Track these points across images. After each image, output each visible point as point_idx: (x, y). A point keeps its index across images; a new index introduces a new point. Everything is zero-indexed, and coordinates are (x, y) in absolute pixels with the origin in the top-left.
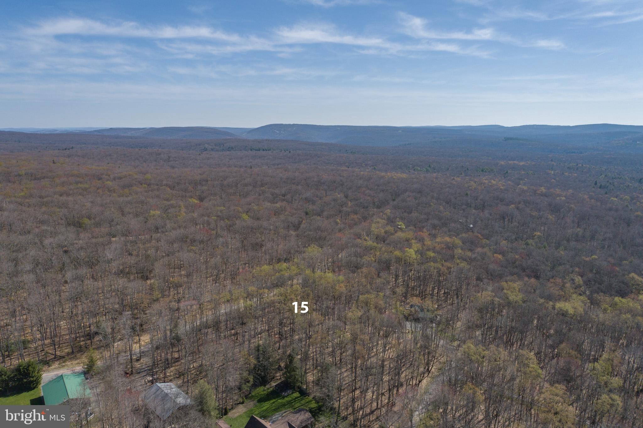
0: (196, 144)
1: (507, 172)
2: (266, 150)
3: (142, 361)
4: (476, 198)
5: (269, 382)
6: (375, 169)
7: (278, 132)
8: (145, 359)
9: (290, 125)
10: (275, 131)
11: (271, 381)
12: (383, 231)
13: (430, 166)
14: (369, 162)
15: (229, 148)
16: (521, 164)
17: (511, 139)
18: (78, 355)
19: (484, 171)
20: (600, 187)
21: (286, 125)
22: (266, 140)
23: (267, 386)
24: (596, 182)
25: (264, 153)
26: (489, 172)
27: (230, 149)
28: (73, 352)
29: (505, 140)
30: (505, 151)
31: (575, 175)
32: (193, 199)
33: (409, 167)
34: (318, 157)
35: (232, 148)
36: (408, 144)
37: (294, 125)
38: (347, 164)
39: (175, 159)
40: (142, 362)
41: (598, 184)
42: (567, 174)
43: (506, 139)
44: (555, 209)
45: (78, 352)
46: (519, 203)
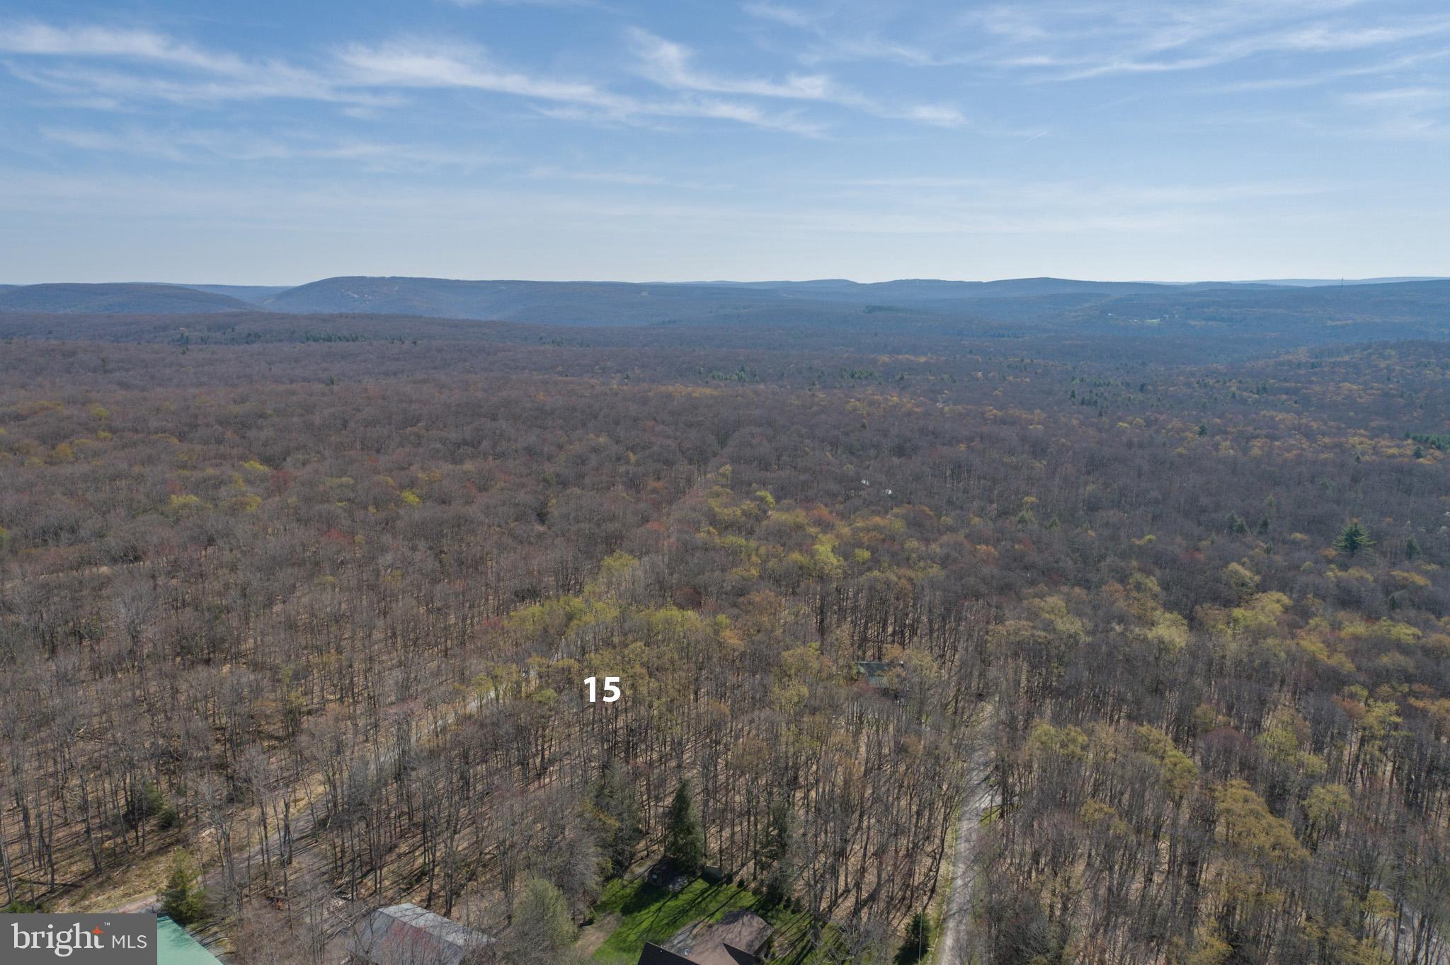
0: (155, 328)
1: (902, 378)
2: (348, 341)
3: (295, 863)
4: (885, 434)
5: (627, 868)
6: (627, 377)
7: (356, 296)
8: (300, 859)
9: (383, 278)
10: (350, 293)
11: (630, 864)
12: (739, 513)
13: (743, 370)
14: (609, 364)
15: (249, 335)
16: (922, 359)
17: (880, 309)
18: (116, 874)
19: (856, 376)
20: (1083, 403)
21: (373, 279)
22: (341, 316)
23: (627, 877)
24: (1073, 392)
25: (351, 346)
26: (866, 378)
27: (251, 338)
28: (97, 871)
29: (869, 312)
30: (876, 335)
31: (1028, 380)
32: (252, 462)
33: (700, 373)
34: (489, 354)
35: (257, 336)
36: (669, 322)
37: (394, 278)
38: (560, 369)
39: (121, 364)
40: (298, 866)
41: (1079, 398)
42: (1011, 378)
43: (871, 309)
44: (1038, 449)
45: (113, 866)
46: (972, 439)
